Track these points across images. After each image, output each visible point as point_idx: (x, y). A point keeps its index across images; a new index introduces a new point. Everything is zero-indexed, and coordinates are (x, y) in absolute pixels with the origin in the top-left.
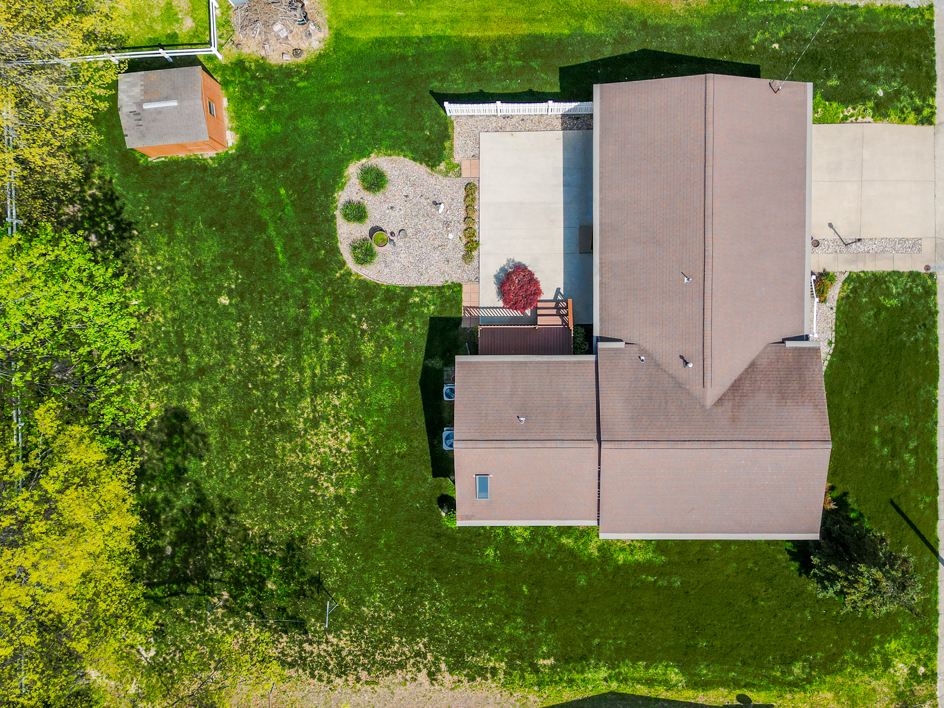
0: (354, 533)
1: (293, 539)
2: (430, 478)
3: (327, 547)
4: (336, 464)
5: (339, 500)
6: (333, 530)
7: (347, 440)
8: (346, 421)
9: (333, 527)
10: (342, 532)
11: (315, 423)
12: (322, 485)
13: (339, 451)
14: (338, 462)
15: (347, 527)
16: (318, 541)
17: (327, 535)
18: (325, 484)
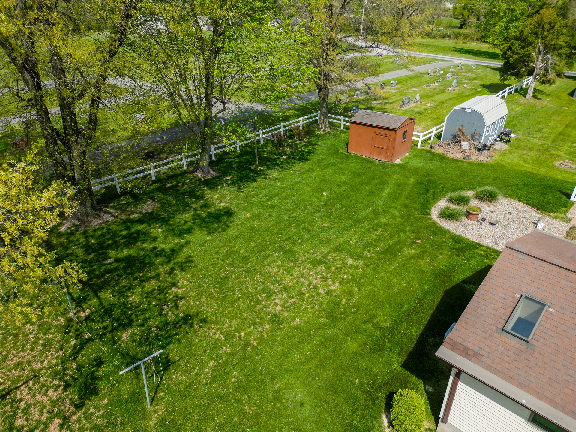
0: (256, 354)
1: (197, 316)
2: (396, 367)
3: (217, 345)
4: (303, 294)
5: (276, 319)
6: (240, 337)
7: (332, 288)
8: (345, 276)
9: (243, 334)
10: (246, 344)
11: (316, 263)
12: (275, 299)
13: (316, 288)
14: (307, 295)
15: (255, 344)
16: (215, 334)
17: (229, 336)
18: (277, 301)
